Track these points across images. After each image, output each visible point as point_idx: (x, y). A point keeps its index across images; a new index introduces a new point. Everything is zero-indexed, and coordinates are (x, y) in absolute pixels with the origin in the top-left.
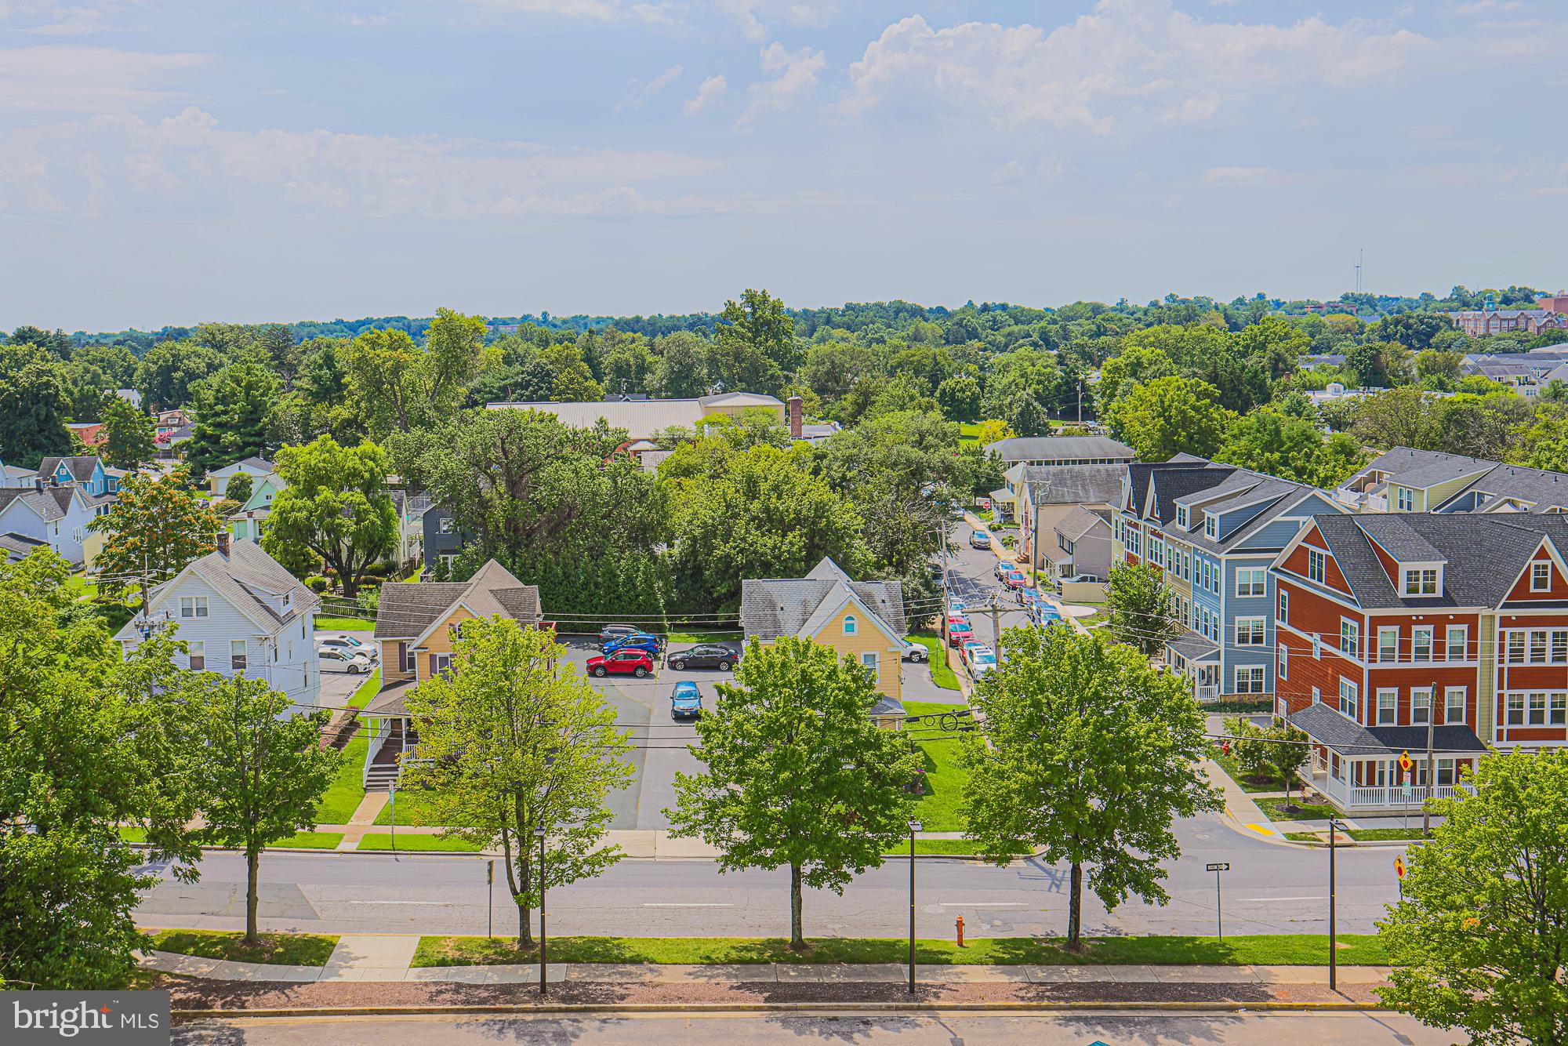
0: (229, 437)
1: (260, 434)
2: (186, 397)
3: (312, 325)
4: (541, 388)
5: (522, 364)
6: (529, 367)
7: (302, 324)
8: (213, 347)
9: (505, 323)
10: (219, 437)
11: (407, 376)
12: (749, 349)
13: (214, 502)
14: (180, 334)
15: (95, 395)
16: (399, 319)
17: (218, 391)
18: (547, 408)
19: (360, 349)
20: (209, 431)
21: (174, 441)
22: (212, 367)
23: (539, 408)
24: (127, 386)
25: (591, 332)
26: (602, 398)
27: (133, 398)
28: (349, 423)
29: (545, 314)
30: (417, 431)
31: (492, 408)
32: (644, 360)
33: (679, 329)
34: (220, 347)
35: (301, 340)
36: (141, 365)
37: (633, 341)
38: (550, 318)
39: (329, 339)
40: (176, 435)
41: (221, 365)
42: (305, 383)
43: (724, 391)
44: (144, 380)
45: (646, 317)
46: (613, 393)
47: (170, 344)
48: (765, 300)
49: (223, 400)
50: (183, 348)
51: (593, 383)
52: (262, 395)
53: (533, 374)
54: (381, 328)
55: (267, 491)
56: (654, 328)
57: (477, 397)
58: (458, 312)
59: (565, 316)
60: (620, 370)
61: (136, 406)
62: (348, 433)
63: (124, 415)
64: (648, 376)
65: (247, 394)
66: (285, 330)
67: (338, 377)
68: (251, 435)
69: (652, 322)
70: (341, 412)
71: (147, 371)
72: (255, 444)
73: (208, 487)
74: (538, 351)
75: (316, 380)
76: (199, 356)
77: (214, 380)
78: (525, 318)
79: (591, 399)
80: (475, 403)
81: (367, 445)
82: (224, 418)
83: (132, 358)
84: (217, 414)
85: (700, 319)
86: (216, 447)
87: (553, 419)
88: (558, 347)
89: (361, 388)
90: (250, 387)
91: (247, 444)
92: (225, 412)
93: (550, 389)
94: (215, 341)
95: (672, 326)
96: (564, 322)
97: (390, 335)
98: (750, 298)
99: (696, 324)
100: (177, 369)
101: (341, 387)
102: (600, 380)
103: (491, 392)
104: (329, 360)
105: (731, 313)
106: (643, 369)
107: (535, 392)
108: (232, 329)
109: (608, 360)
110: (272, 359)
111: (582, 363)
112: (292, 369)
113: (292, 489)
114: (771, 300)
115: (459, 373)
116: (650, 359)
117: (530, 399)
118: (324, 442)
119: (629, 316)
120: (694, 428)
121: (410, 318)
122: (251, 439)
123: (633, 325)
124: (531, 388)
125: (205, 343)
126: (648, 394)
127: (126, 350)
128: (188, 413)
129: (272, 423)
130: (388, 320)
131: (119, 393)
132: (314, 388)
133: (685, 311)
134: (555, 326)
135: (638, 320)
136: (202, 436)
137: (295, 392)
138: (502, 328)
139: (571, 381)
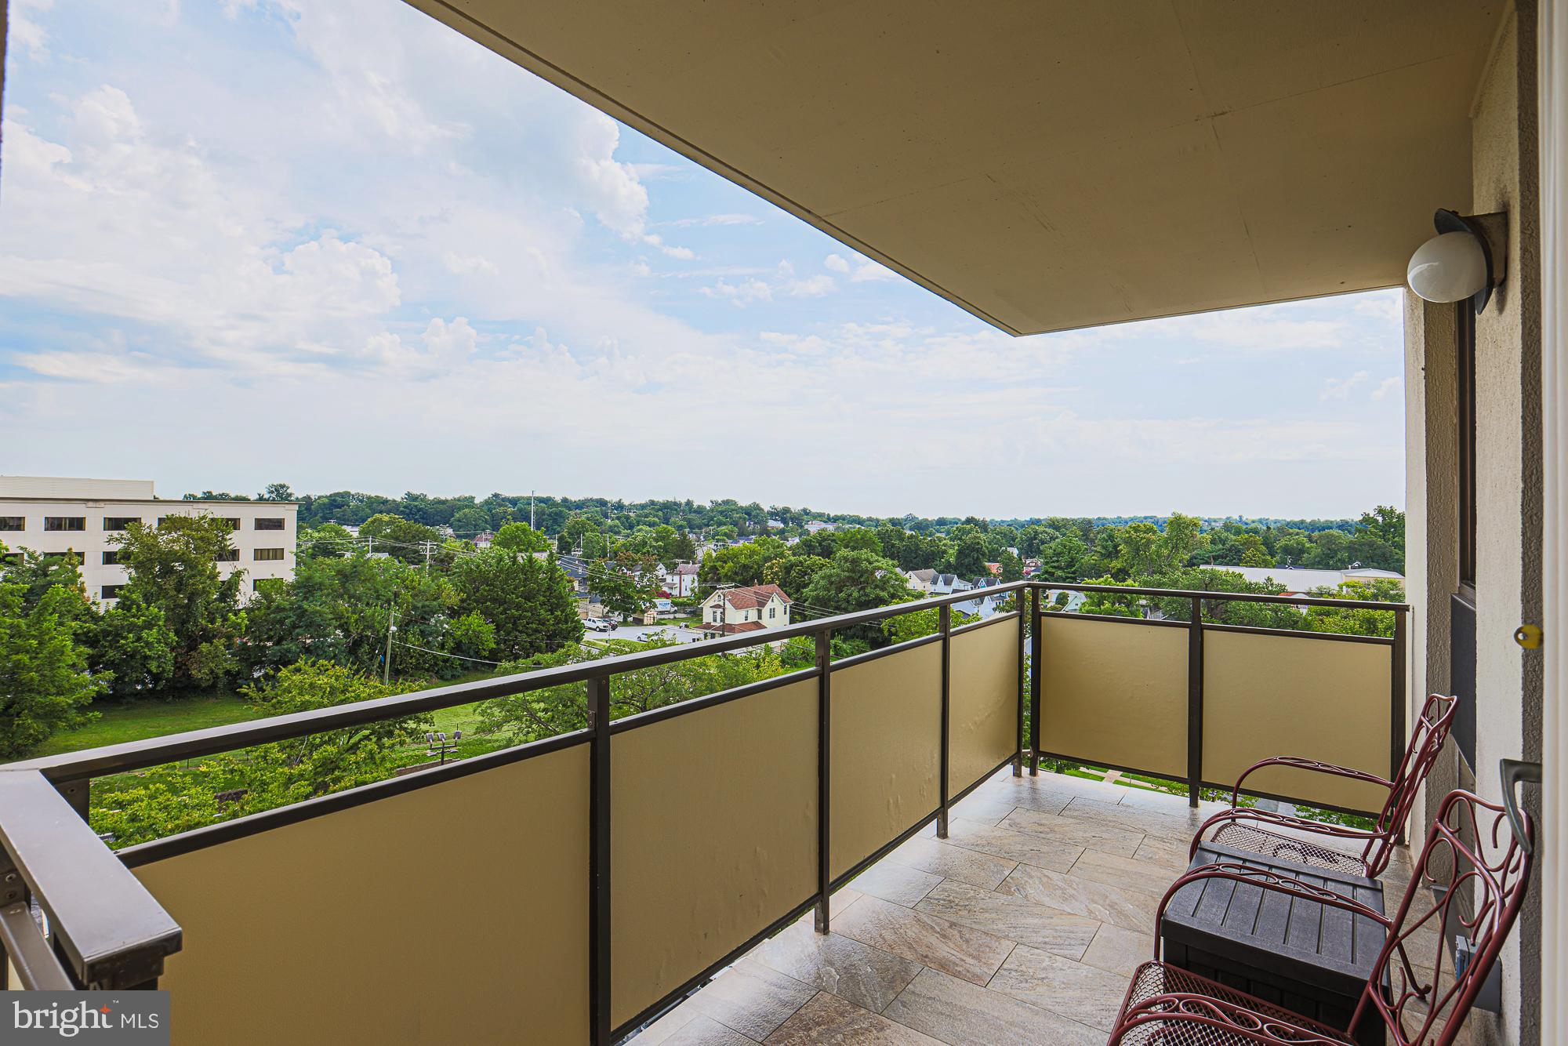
0: (1059, 573)
1: (1074, 573)
2: (1039, 552)
3: (1104, 519)
4: (1235, 559)
5: (1223, 545)
6: (1227, 546)
7: (1099, 518)
8: (1054, 529)
9: (1215, 521)
10: (1054, 573)
11: (1153, 547)
12: (1380, 542)
13: (1049, 606)
14: (1038, 522)
15: (998, 550)
16: (1151, 518)
17: (1055, 551)
18: (1237, 570)
19: (1127, 532)
20: (1050, 570)
21: (1032, 574)
22: (1053, 538)
23: (1231, 569)
24: (1012, 546)
25: (1269, 528)
26: (1274, 567)
27: (1015, 552)
28: (1120, 570)
29: (1240, 517)
30: (1157, 577)
31: (1202, 567)
32: (1303, 545)
33: (1331, 528)
34: (1057, 528)
35: (1098, 526)
36: (1019, 535)
37: (1297, 534)
38: (1244, 519)
39: (1113, 526)
40: (1033, 571)
41: (1057, 537)
42: (1099, 549)
43: (1359, 567)
44: (1020, 544)
45: (1308, 521)
46: (1281, 565)
47: (1033, 526)
48: (1392, 511)
49: (1058, 554)
50: (1040, 529)
51: (1269, 557)
52: (1076, 554)
53: (1230, 550)
54: (1142, 522)
55: (1076, 601)
56: (1314, 527)
57: (1194, 561)
58: (1184, 515)
59: (1254, 518)
60: (1287, 550)
61: (1015, 556)
62: (1121, 574)
63: (1011, 558)
64: (1305, 555)
65: (1069, 552)
66: (1089, 522)
67: (1116, 547)
68: (1069, 573)
69: (1313, 523)
70: (1116, 564)
71: (1021, 538)
72: (1071, 578)
73: (1047, 597)
74: (1233, 537)
75: (1104, 547)
76: (1046, 533)
77: (1053, 544)
78: (1228, 518)
79: (1265, 567)
80: (1194, 565)
81: (1130, 582)
82: (1055, 564)
83: (1015, 532)
84: (1053, 562)
85: (1347, 522)
86: (1053, 578)
87: (1241, 576)
88: (1246, 536)
89: (1128, 553)
90: (1071, 549)
91: (1067, 578)
92: (1058, 561)
93: (1240, 560)
94: (1054, 524)
95: (1328, 526)
96: (1253, 522)
97: (1145, 526)
98: (1381, 511)
99: (1343, 526)
100: (1035, 539)
101: (1118, 552)
102: (1273, 556)
103: (1203, 559)
104: (1111, 538)
105: (1367, 519)
106: (1302, 551)
107: (1231, 561)
108: (1063, 520)
109: (1277, 545)
110: (1083, 535)
111: (1262, 546)
112: (1092, 541)
113: (1089, 601)
114: (1397, 512)
115: (1184, 548)
116: (1307, 545)
117: (1227, 564)
118: (1106, 580)
119: (1297, 519)
120: (1337, 588)
121: (1159, 517)
122: (1070, 575)
123: (1300, 525)
124: (1228, 558)
125: (1050, 526)
126: (1305, 567)
127: (1013, 528)
128: (1040, 561)
129: (1080, 567)
130: (1146, 518)
131: (1008, 548)
132: (1103, 552)
133: (1337, 518)
134: (1246, 524)
135: (1302, 522)
136: (1046, 572)
137: (1093, 553)
138: (1213, 524)
139: (1254, 556)
